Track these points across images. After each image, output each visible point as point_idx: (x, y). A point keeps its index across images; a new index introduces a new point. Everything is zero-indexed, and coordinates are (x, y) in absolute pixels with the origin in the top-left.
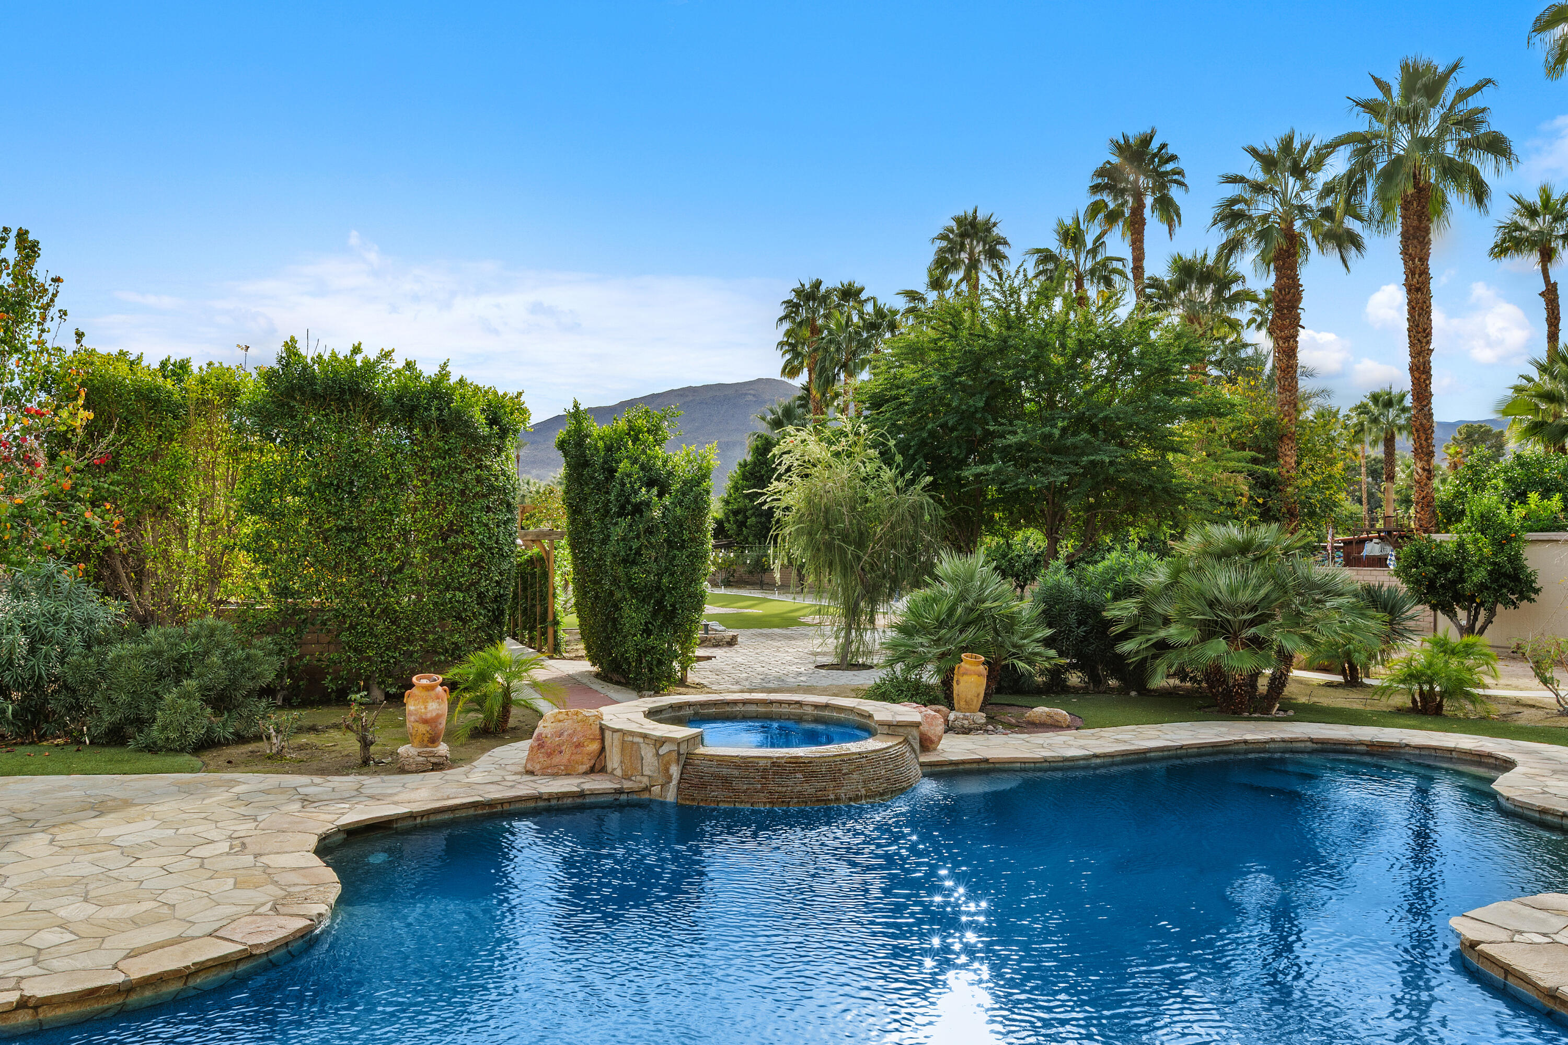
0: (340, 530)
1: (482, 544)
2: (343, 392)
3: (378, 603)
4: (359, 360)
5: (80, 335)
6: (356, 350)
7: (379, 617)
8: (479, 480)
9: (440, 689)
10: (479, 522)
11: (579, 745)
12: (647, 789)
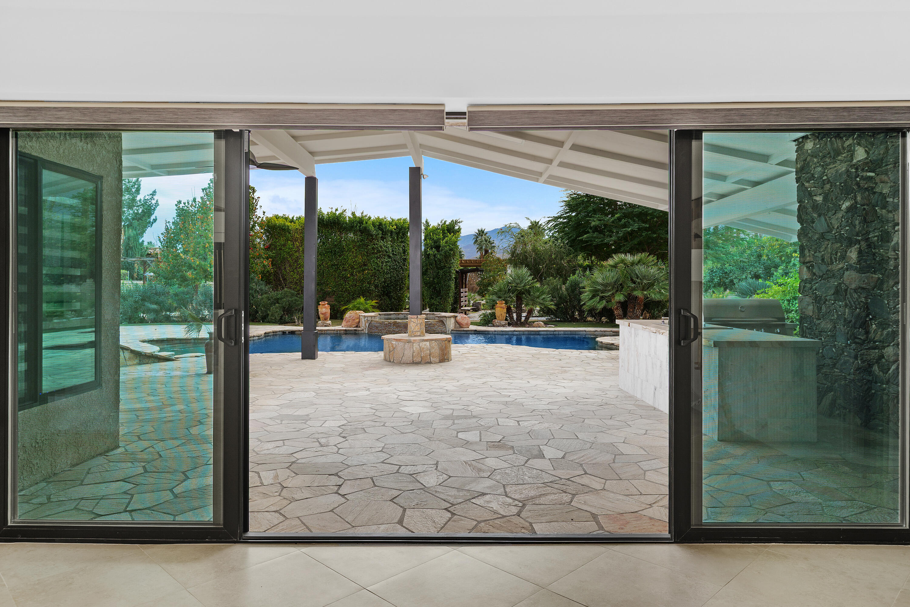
0: (332, 265)
1: (375, 269)
2: (331, 223)
3: (344, 287)
4: (337, 213)
5: (264, 212)
6: (337, 210)
7: (344, 292)
8: (373, 248)
9: (327, 305)
10: (374, 261)
11: (354, 320)
12: (363, 330)
